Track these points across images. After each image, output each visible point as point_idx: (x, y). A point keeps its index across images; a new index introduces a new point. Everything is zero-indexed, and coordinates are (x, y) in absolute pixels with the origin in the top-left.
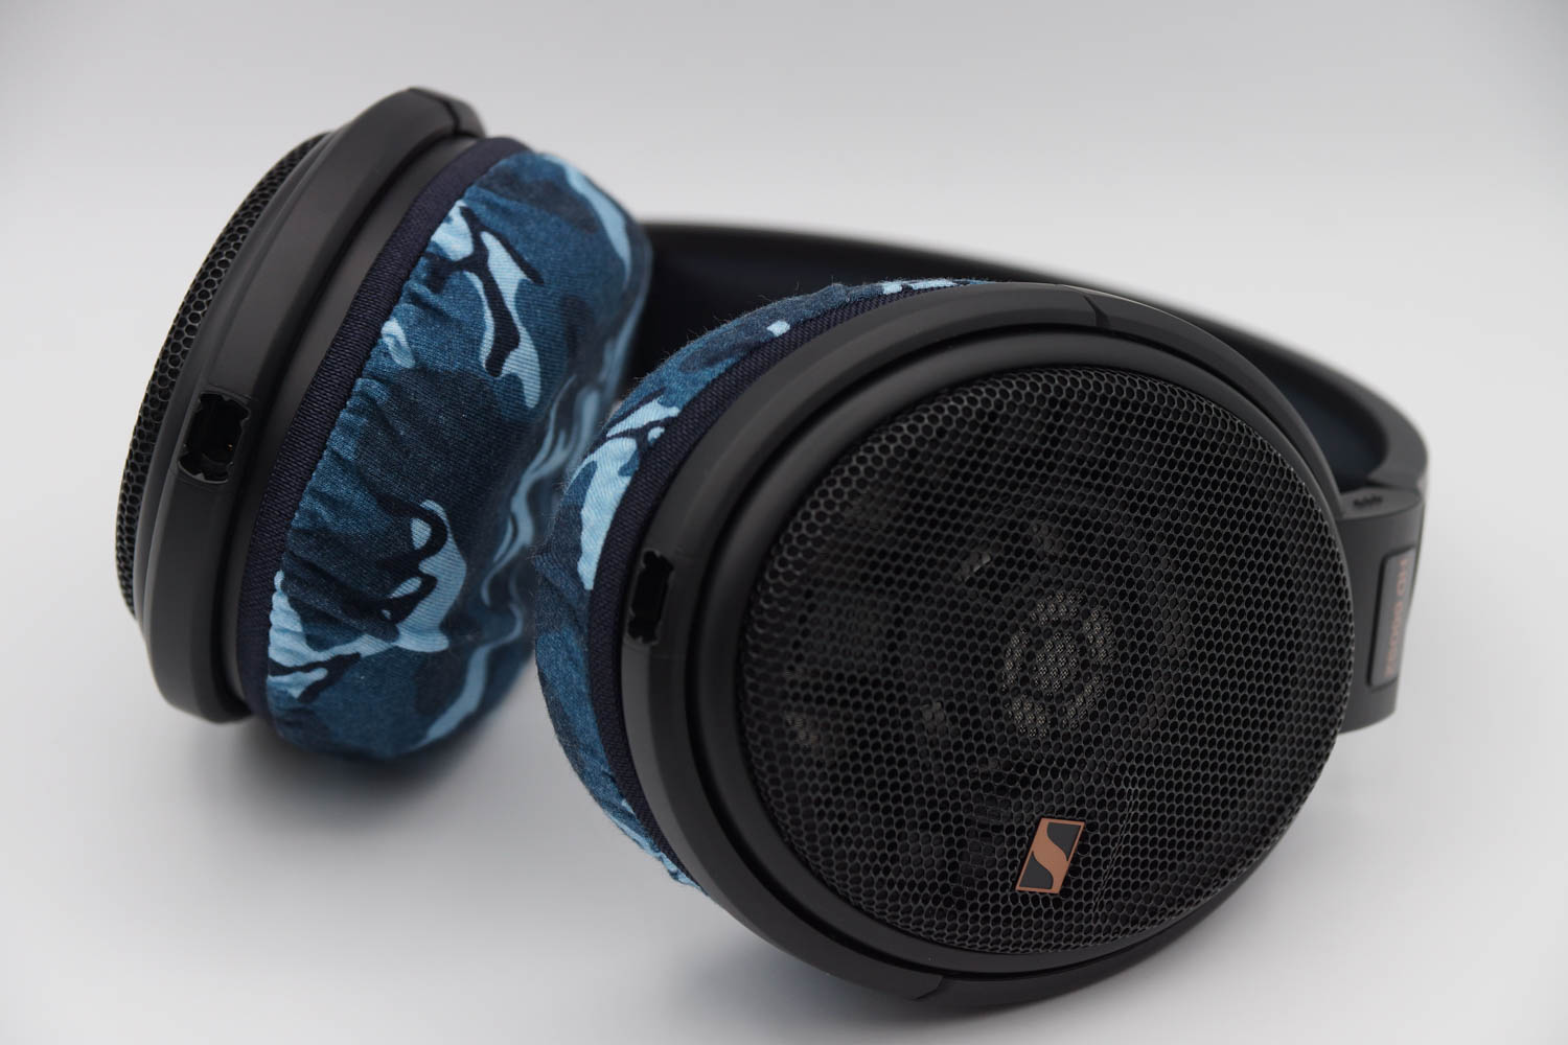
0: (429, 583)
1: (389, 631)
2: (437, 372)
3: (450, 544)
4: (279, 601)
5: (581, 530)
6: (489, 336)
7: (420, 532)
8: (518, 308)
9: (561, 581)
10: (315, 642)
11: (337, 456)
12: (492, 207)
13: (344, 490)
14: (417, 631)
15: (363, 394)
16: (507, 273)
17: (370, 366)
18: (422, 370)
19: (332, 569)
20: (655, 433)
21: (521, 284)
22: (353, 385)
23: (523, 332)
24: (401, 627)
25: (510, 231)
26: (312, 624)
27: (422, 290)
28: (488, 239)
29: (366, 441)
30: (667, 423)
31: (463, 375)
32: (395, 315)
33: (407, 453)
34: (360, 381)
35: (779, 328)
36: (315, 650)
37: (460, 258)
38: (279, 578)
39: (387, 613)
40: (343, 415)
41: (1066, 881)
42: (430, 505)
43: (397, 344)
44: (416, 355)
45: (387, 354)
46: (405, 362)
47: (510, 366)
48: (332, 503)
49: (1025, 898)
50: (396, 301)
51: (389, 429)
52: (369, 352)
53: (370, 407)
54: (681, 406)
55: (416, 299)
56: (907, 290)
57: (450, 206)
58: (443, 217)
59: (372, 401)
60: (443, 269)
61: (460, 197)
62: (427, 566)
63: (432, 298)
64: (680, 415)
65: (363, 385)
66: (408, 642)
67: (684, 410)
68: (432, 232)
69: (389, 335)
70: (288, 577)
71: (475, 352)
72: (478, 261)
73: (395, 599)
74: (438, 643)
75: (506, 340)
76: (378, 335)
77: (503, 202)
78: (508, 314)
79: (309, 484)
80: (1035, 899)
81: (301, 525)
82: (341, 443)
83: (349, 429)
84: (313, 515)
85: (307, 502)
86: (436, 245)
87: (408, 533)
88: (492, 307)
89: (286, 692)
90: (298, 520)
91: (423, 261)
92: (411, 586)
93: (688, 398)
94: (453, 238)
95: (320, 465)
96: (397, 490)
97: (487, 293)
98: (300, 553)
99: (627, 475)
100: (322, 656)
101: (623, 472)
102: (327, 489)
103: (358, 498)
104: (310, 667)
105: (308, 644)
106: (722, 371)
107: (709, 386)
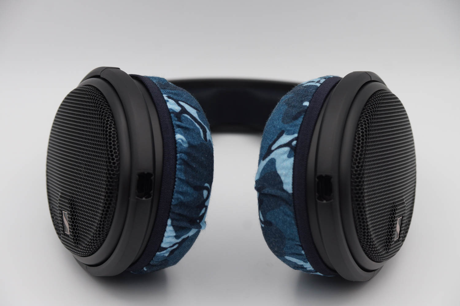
0: (207, 208)
1: (198, 226)
2: (196, 146)
4: (169, 228)
5: (280, 178)
6: (200, 131)
7: (205, 194)
8: (201, 120)
9: (279, 193)
10: (178, 237)
11: (180, 179)
12: (172, 94)
13: (185, 188)
15: (181, 159)
16: (191, 111)
17: (178, 150)
18: (191, 146)
20: (294, 143)
21: (197, 113)
22: (176, 157)
23: (205, 126)
24: (201, 224)
25: (183, 99)
26: (178, 232)
27: (178, 123)
28: (181, 103)
29: (185, 172)
30: (296, 139)
31: (201, 144)
32: (177, 132)
33: (197, 172)
34: (178, 155)
36: (177, 239)
37: (179, 111)
38: (169, 221)
39: (198, 221)
40: (177, 166)
42: (206, 185)
43: (182, 141)
44: (189, 142)
45: (181, 145)
46: (186, 145)
47: (208, 137)
48: (181, 193)
50: (174, 129)
51: (191, 167)
52: (176, 146)
53: (184, 162)
54: (297, 133)
55: (179, 126)
57: (163, 97)
58: (165, 101)
59: (184, 160)
60: (178, 115)
61: (162, 93)
62: (206, 203)
63: (181, 124)
64: (298, 135)
65: (180, 156)
67: (299, 133)
68: (167, 106)
69: (179, 139)
70: (172, 220)
71: (200, 136)
72: (184, 110)
73: (201, 216)
75: (204, 130)
76: (176, 140)
78: (200, 122)
79: (175, 190)
81: (175, 203)
82: (180, 175)
83: (180, 170)
84: (178, 199)
85: (176, 195)
86: (171, 109)
87: (203, 195)
88: (196, 122)
89: (164, 256)
90: (174, 202)
91: (172, 115)
92: (203, 211)
93: (298, 130)
94: (173, 106)
95: (176, 183)
96: (198, 183)
97: (192, 119)
98: (177, 211)
99: (292, 157)
100: (179, 240)
101: (289, 157)
102: (180, 190)
103: (189, 190)
104: (174, 245)
105: (176, 238)
106: (302, 120)
107: (301, 125)
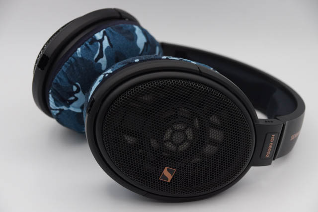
0: (76, 99)
1: (68, 106)
2: (84, 59)
3: (81, 92)
4: (50, 95)
6: (97, 55)
7: (75, 88)
8: (105, 51)
10: (57, 105)
11: (62, 70)
12: (111, 32)
13: (62, 77)
14: (75, 107)
15: (70, 60)
16: (106, 44)
17: (73, 55)
18: (82, 59)
19: (59, 92)
20: (107, 75)
21: (108, 47)
23: (104, 55)
24: (71, 106)
25: (111, 36)
26: (55, 101)
27: (88, 43)
28: (106, 37)
29: (68, 69)
30: (110, 74)
31: (89, 61)
32: (81, 47)
33: (75, 73)
34: (70, 58)
35: (137, 60)
36: (56, 107)
37: (98, 39)
38: (50, 91)
39: (68, 102)
40: (66, 63)
41: (171, 180)
42: (77, 83)
43: (79, 52)
44: (82, 55)
45: (77, 54)
46: (80, 56)
47: (100, 61)
48: (60, 79)
49: (162, 181)
50: (83, 44)
51: (73, 68)
52: (74, 53)
53: (71, 63)
54: (113, 71)
55: (86, 45)
56: (167, 58)
57: (102, 30)
58: (99, 31)
59: (71, 62)
60: (95, 40)
61: (105, 28)
62: (76, 95)
63: (89, 45)
64: (112, 73)
66: (72, 109)
68: (96, 33)
70: (52, 91)
71: (93, 57)
72: (101, 41)
73: (69, 100)
74: (79, 111)
75: (101, 56)
76: (77, 50)
77: (113, 31)
78: (103, 51)
79: (57, 75)
80: (164, 182)
82: (64, 68)
83: (66, 66)
84: (57, 81)
85: (56, 78)
86: (95, 37)
87: (72, 88)
88: (100, 49)
89: (53, 114)
90: (54, 81)
91: (91, 38)
92: (73, 98)
93: (115, 70)
94: (99, 36)
95: (60, 72)
96: (72, 79)
98: (54, 87)
100: (58, 108)
101: (99, 81)
102: (60, 76)
103: (65, 80)
104: (56, 110)
105: (55, 105)
106: (123, 66)
